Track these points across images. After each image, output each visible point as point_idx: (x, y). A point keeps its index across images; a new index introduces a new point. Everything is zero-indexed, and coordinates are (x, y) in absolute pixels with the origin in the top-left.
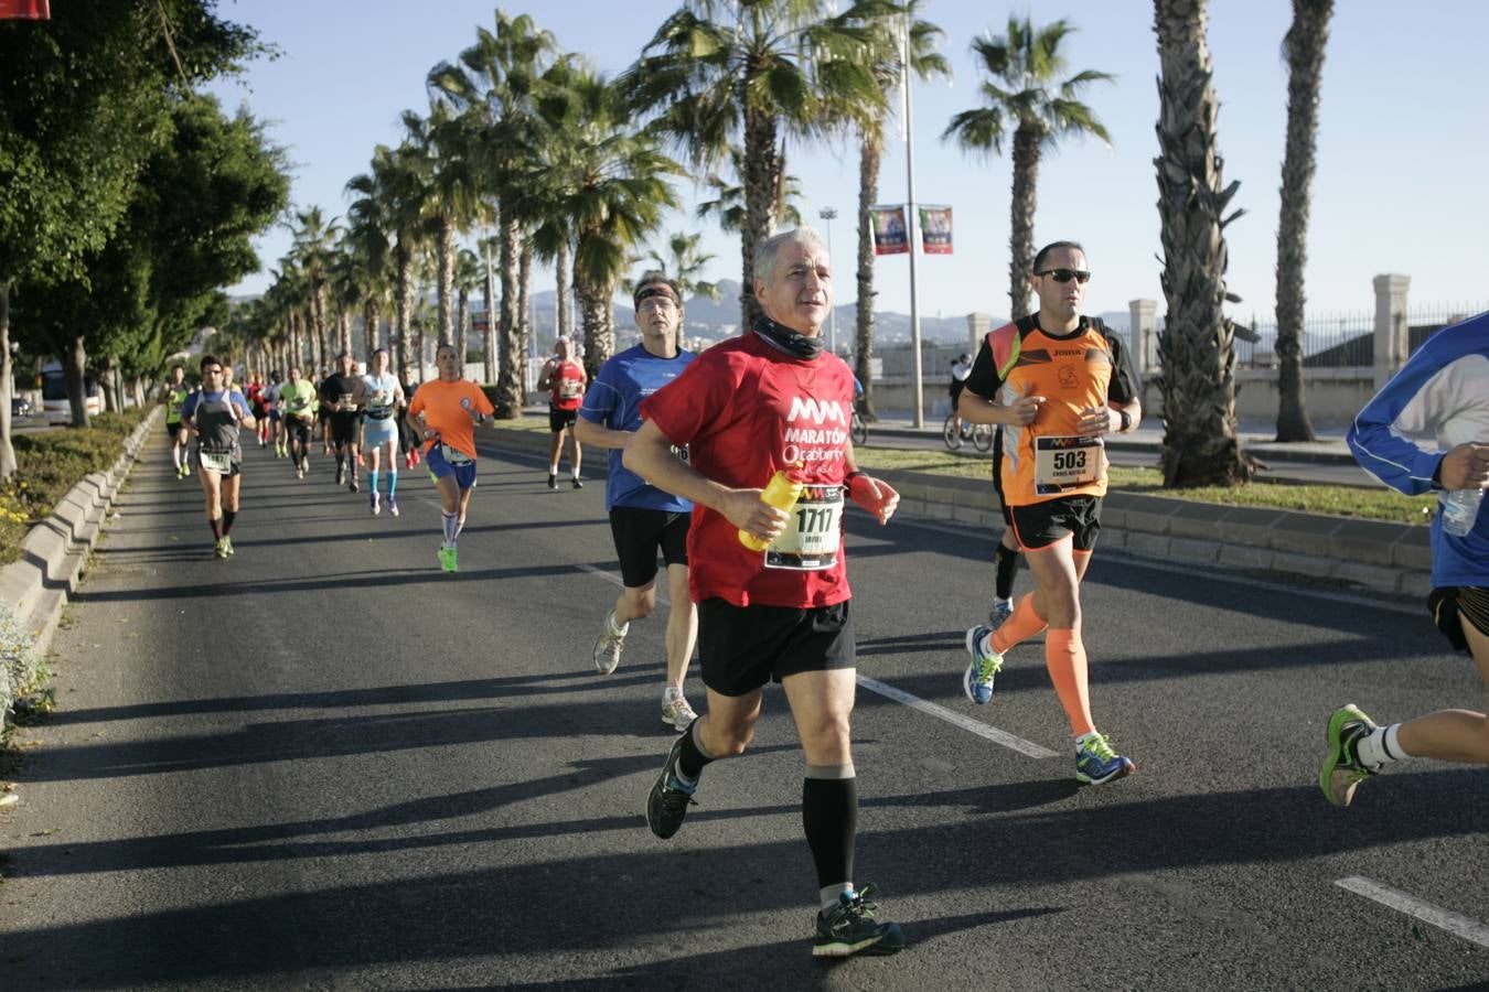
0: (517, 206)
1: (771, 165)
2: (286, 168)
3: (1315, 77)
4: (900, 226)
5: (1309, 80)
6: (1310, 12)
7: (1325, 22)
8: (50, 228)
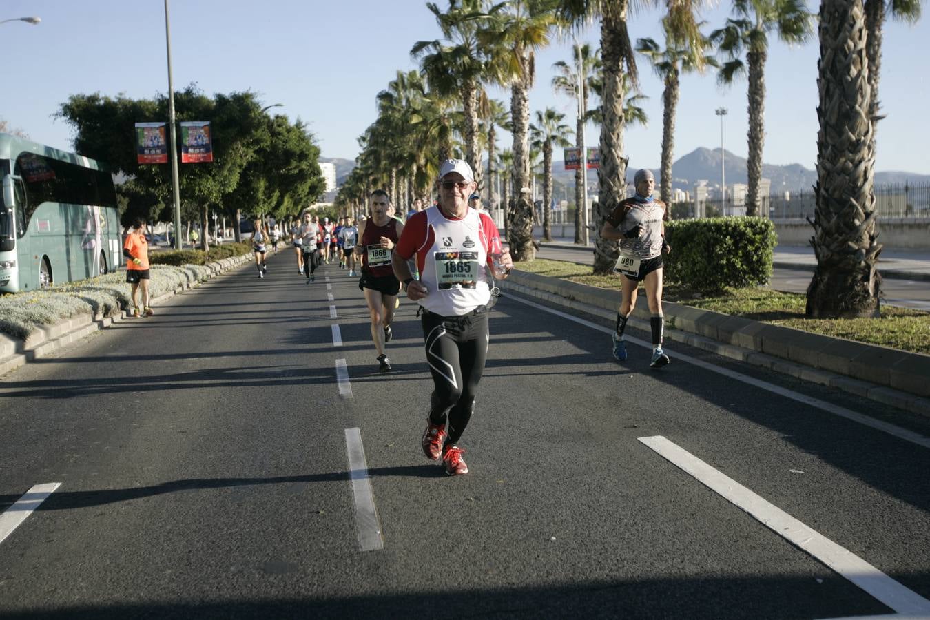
2: (315, 141)
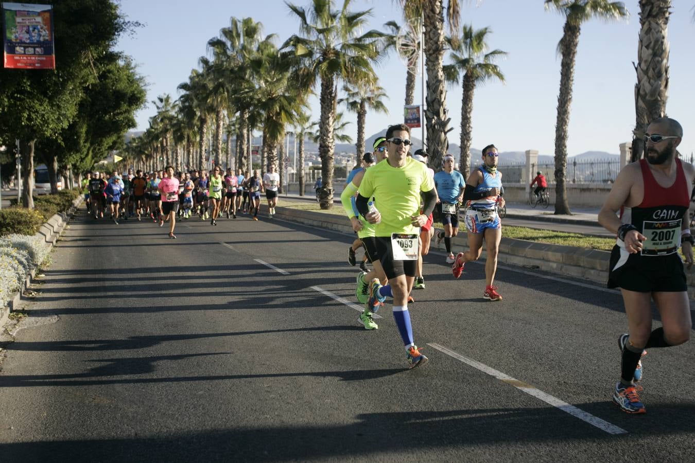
0: (240, 105)
1: (331, 96)
2: (145, 85)
3: (572, 60)
4: (417, 115)
5: (569, 62)
6: (570, 33)
7: (576, 37)
8: (51, 126)
